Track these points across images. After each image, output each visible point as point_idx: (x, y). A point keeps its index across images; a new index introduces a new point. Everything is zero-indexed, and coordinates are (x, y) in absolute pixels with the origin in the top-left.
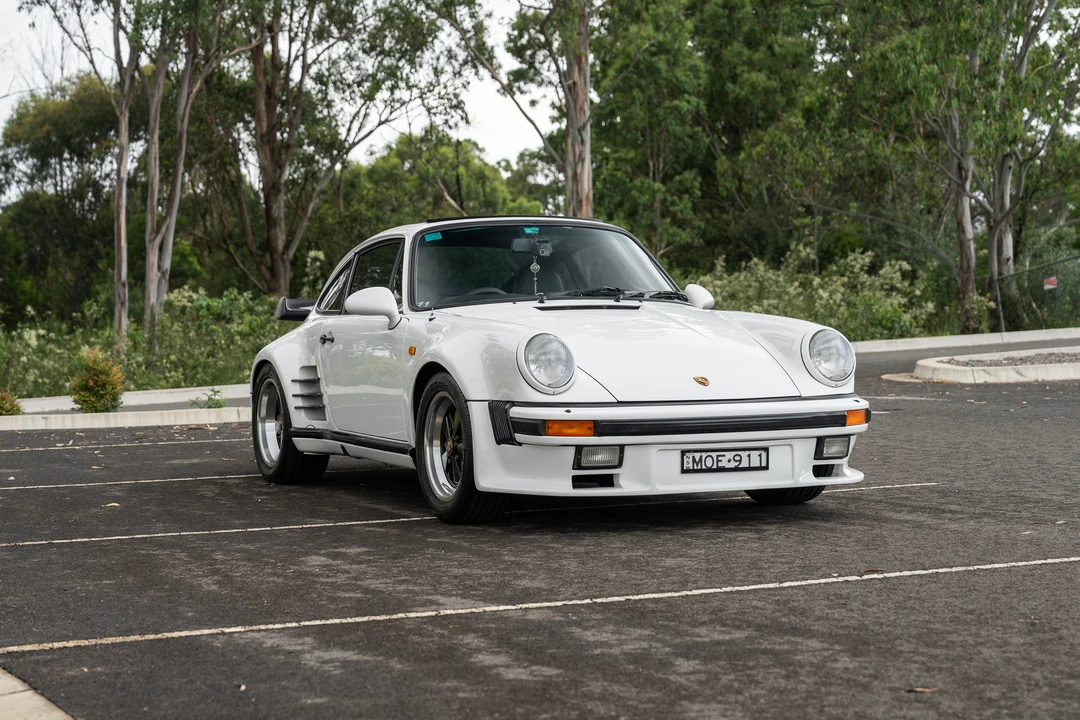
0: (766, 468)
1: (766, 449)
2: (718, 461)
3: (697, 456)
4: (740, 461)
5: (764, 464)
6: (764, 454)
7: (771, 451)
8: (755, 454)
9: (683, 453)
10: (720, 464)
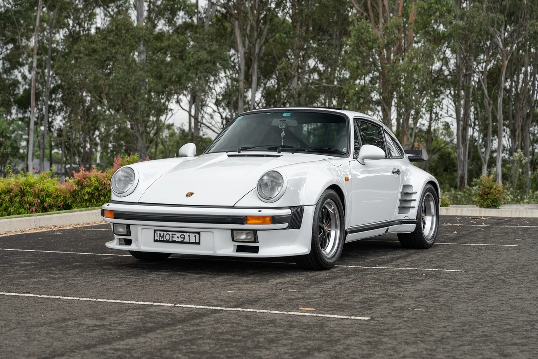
0: (199, 243)
1: (199, 234)
2: (172, 237)
3: (162, 233)
4: (184, 238)
5: (197, 241)
6: (197, 236)
7: (202, 234)
8: (192, 236)
9: (155, 231)
10: (174, 239)
